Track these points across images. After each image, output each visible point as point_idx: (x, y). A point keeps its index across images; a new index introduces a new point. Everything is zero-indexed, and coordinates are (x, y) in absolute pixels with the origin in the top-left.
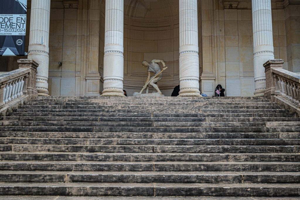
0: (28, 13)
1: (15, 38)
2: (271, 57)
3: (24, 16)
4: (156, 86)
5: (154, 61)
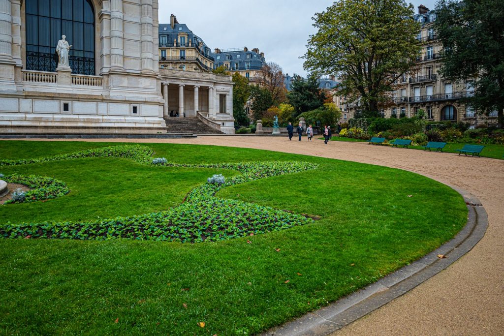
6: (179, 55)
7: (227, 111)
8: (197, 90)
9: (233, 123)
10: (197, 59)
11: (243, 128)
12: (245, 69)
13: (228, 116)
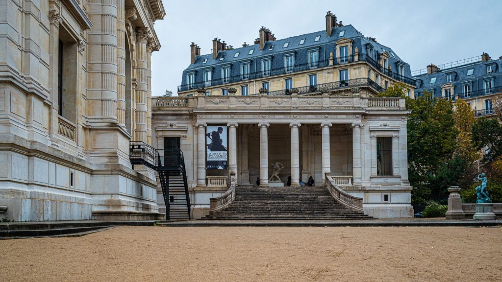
0: (228, 151)
1: (223, 162)
2: (329, 170)
3: (226, 152)
4: (278, 177)
5: (276, 163)
6: (338, 79)
7: (395, 171)
8: (326, 132)
9: (409, 195)
10: (371, 82)
11: (433, 204)
12: (483, 93)
13: (397, 180)
